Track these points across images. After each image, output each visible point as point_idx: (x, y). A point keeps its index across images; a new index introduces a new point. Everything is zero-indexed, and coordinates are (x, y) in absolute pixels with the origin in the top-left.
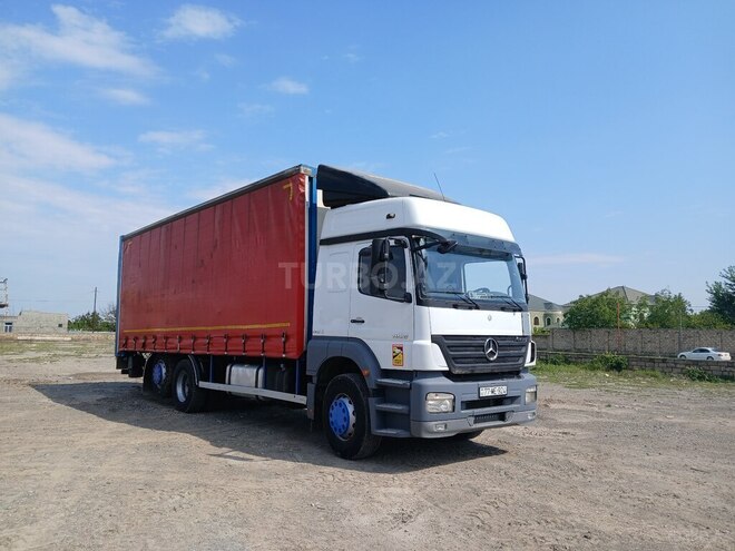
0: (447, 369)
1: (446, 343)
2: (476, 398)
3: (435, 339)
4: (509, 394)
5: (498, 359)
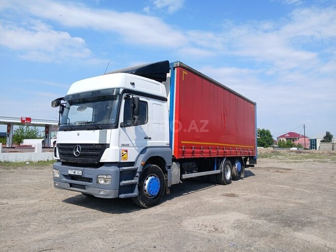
0: (59, 159)
2: (67, 174)
4: (86, 176)
5: (81, 156)
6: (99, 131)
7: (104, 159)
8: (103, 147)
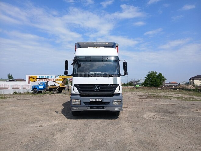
0: (79, 93)
1: (79, 86)
2: (89, 102)
3: (75, 85)
4: (105, 101)
5: (100, 91)
6: (112, 77)
7: (116, 92)
8: (115, 86)
